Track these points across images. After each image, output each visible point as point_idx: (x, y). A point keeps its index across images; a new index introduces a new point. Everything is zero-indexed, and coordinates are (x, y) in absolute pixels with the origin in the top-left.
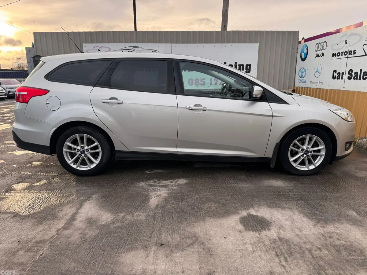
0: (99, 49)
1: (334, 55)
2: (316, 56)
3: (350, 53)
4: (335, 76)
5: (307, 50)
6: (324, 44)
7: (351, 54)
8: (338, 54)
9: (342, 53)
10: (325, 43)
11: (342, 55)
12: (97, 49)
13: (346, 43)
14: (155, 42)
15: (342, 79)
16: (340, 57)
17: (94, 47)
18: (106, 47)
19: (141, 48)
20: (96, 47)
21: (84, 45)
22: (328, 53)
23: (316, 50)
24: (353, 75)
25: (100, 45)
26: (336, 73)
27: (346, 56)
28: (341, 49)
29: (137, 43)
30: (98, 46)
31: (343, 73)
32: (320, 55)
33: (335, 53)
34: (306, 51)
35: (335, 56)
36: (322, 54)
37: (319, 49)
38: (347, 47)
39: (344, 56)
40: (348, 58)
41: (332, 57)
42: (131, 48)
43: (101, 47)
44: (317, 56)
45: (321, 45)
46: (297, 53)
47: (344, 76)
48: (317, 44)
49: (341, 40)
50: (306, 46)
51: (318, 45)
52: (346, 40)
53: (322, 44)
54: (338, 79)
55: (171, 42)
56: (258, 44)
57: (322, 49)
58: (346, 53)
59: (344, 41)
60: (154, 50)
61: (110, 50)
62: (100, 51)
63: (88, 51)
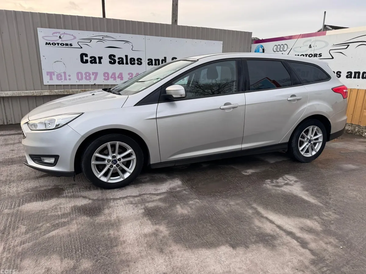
0: (60, 37)
3: (315, 55)
5: (263, 50)
6: (284, 46)
7: (317, 57)
9: (306, 55)
10: (285, 46)
12: (57, 36)
13: (311, 47)
17: (54, 33)
18: (70, 35)
19: (112, 38)
20: (56, 33)
21: (39, 29)
23: (275, 50)
25: (62, 31)
28: (305, 52)
29: (108, 32)
30: (59, 33)
37: (278, 50)
38: (311, 51)
42: (101, 38)
43: (62, 34)
46: (251, 52)
48: (276, 45)
49: (304, 44)
50: (262, 46)
51: (277, 47)
52: (311, 45)
53: (282, 46)
55: (145, 34)
56: (222, 42)
57: (282, 50)
58: (311, 56)
59: (308, 45)
60: (127, 42)
61: (75, 38)
62: (61, 38)
63: (45, 38)
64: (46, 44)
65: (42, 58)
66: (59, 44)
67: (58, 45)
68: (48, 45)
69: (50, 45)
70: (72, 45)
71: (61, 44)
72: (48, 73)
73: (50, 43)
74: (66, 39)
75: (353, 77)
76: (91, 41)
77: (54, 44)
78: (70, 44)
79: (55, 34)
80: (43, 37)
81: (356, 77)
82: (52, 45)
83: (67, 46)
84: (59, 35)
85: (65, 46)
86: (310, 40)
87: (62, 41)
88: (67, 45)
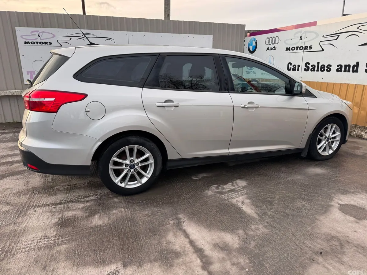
0: (39, 35)
1: (288, 49)
2: (267, 49)
3: (306, 48)
4: (291, 68)
5: (256, 43)
6: (275, 39)
8: (293, 49)
9: (297, 47)
10: (277, 38)
11: (297, 50)
12: (36, 35)
13: (301, 39)
14: (109, 29)
15: (298, 70)
16: (295, 51)
17: (32, 32)
19: (93, 35)
20: (35, 31)
21: (17, 29)
22: (281, 46)
23: (267, 43)
24: (310, 68)
25: (40, 30)
26: (291, 65)
27: (302, 51)
28: (296, 44)
29: (88, 29)
30: (38, 31)
31: (299, 66)
32: (272, 49)
33: (289, 48)
34: (254, 44)
35: (290, 50)
36: (274, 47)
37: (270, 43)
39: (299, 50)
40: (304, 52)
41: (286, 51)
43: (41, 32)
44: (269, 49)
45: (272, 39)
46: (244, 45)
47: (300, 68)
48: (268, 38)
49: (295, 36)
50: (255, 39)
51: (269, 40)
52: (301, 37)
53: (274, 39)
54: (293, 70)
55: (128, 30)
56: (212, 36)
57: (273, 43)
58: (301, 48)
59: (298, 37)
60: (109, 38)
61: (54, 36)
62: (40, 37)
63: (23, 37)
64: (25, 44)
65: (22, 58)
66: (39, 43)
67: (37, 44)
68: (27, 44)
69: (29, 44)
70: (51, 44)
71: (40, 43)
72: (28, 72)
73: (28, 42)
74: (45, 37)
75: (343, 71)
76: (71, 38)
77: (33, 43)
78: (49, 43)
79: (34, 33)
80: (22, 37)
81: (346, 71)
82: (31, 44)
83: (46, 45)
84: (37, 34)
85: (44, 45)
86: (301, 32)
87: (41, 39)
88: (46, 43)
